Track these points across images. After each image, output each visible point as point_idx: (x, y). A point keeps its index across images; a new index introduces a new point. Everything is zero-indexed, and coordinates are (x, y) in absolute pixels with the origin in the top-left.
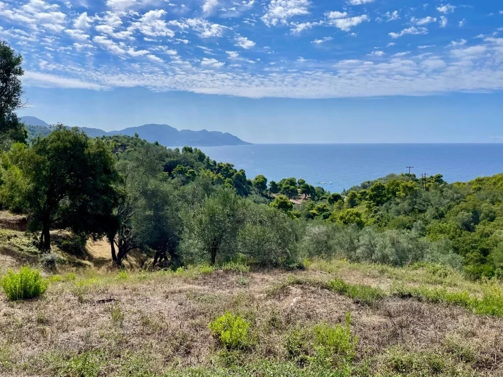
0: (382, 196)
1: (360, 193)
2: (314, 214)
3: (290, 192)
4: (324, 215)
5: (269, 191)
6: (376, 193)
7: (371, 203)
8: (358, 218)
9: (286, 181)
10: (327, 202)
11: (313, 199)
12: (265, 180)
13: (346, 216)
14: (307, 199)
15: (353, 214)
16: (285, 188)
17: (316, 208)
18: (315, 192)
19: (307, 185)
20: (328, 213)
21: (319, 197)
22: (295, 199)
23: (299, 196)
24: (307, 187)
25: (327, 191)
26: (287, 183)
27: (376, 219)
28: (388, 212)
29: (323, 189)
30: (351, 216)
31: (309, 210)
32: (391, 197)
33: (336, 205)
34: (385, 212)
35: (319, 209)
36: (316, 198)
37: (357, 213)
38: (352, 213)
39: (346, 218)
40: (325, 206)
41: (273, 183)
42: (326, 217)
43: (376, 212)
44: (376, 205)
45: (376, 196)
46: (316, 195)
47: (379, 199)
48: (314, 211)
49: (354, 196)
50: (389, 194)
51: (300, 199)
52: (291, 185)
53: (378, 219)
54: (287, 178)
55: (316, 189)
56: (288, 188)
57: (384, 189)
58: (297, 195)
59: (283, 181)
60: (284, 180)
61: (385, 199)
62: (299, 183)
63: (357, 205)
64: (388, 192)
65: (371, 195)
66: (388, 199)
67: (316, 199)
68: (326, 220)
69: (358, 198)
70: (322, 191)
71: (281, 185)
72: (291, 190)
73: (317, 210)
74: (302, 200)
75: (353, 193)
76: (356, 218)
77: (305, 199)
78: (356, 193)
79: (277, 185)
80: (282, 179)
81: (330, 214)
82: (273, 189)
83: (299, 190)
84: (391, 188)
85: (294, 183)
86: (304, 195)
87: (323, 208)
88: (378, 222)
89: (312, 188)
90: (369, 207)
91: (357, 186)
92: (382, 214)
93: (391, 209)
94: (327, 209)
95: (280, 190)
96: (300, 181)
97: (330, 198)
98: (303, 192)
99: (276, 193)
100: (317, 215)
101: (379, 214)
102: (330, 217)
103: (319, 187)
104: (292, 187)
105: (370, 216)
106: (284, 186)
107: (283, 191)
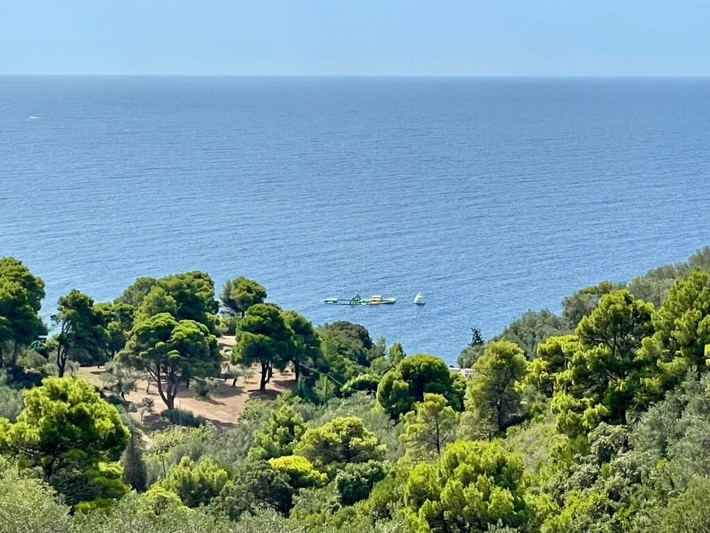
0: (639, 365)
1: (544, 353)
2: (297, 479)
3: (174, 354)
4: (343, 484)
5: (53, 355)
6: (606, 351)
7: (581, 410)
8: (507, 494)
9: (156, 292)
10: (378, 408)
11: (305, 391)
12: (33, 288)
13: (444, 483)
14: (273, 395)
15: (479, 471)
16: (144, 335)
17: (305, 443)
18: (316, 355)
19: (275, 316)
20: (366, 467)
21: (340, 379)
22: (203, 394)
23: (234, 376)
24: (272, 325)
25: (389, 347)
26: (160, 306)
27: (603, 496)
28: (663, 454)
29: (364, 336)
30: (467, 479)
31: (271, 453)
32: (683, 374)
33: (416, 421)
34: (653, 453)
35: (325, 451)
36: (323, 386)
37: (501, 463)
38: (476, 464)
39: (444, 494)
40: (356, 431)
41: (78, 307)
42: (353, 493)
43: (605, 455)
44: (605, 419)
45: (606, 367)
46: (325, 369)
47: (621, 385)
48: (299, 462)
49: (508, 369)
50: (669, 358)
51: (235, 391)
52: (181, 315)
53: (614, 495)
54: (158, 277)
55: (322, 335)
56: (164, 332)
57: (650, 332)
58: (215, 372)
59: (136, 296)
60: (145, 286)
61: (654, 382)
62: (229, 303)
63: (522, 420)
64: (666, 342)
65: (582, 361)
66: (670, 383)
67: (321, 393)
68: (358, 506)
69: (533, 381)
70: (360, 345)
71: (126, 317)
72: (182, 346)
73: (311, 456)
74: (246, 396)
75: (503, 355)
76: (497, 492)
77: (263, 393)
78: (520, 357)
79: (99, 319)
80: (133, 282)
81: (378, 476)
82: (78, 338)
83: (231, 340)
84: (682, 322)
85: (200, 301)
86: (257, 369)
87: (346, 440)
88: (611, 511)
89: (303, 328)
90: (574, 429)
91: (545, 315)
92: (633, 467)
93: (679, 436)
94: (370, 448)
95: (118, 343)
96: (236, 295)
97: (388, 386)
98: (252, 354)
99: (99, 361)
100: (311, 483)
101: (620, 465)
102: (377, 493)
103: (344, 326)
104: (187, 327)
105: (576, 475)
106: (141, 322)
107: (137, 350)
